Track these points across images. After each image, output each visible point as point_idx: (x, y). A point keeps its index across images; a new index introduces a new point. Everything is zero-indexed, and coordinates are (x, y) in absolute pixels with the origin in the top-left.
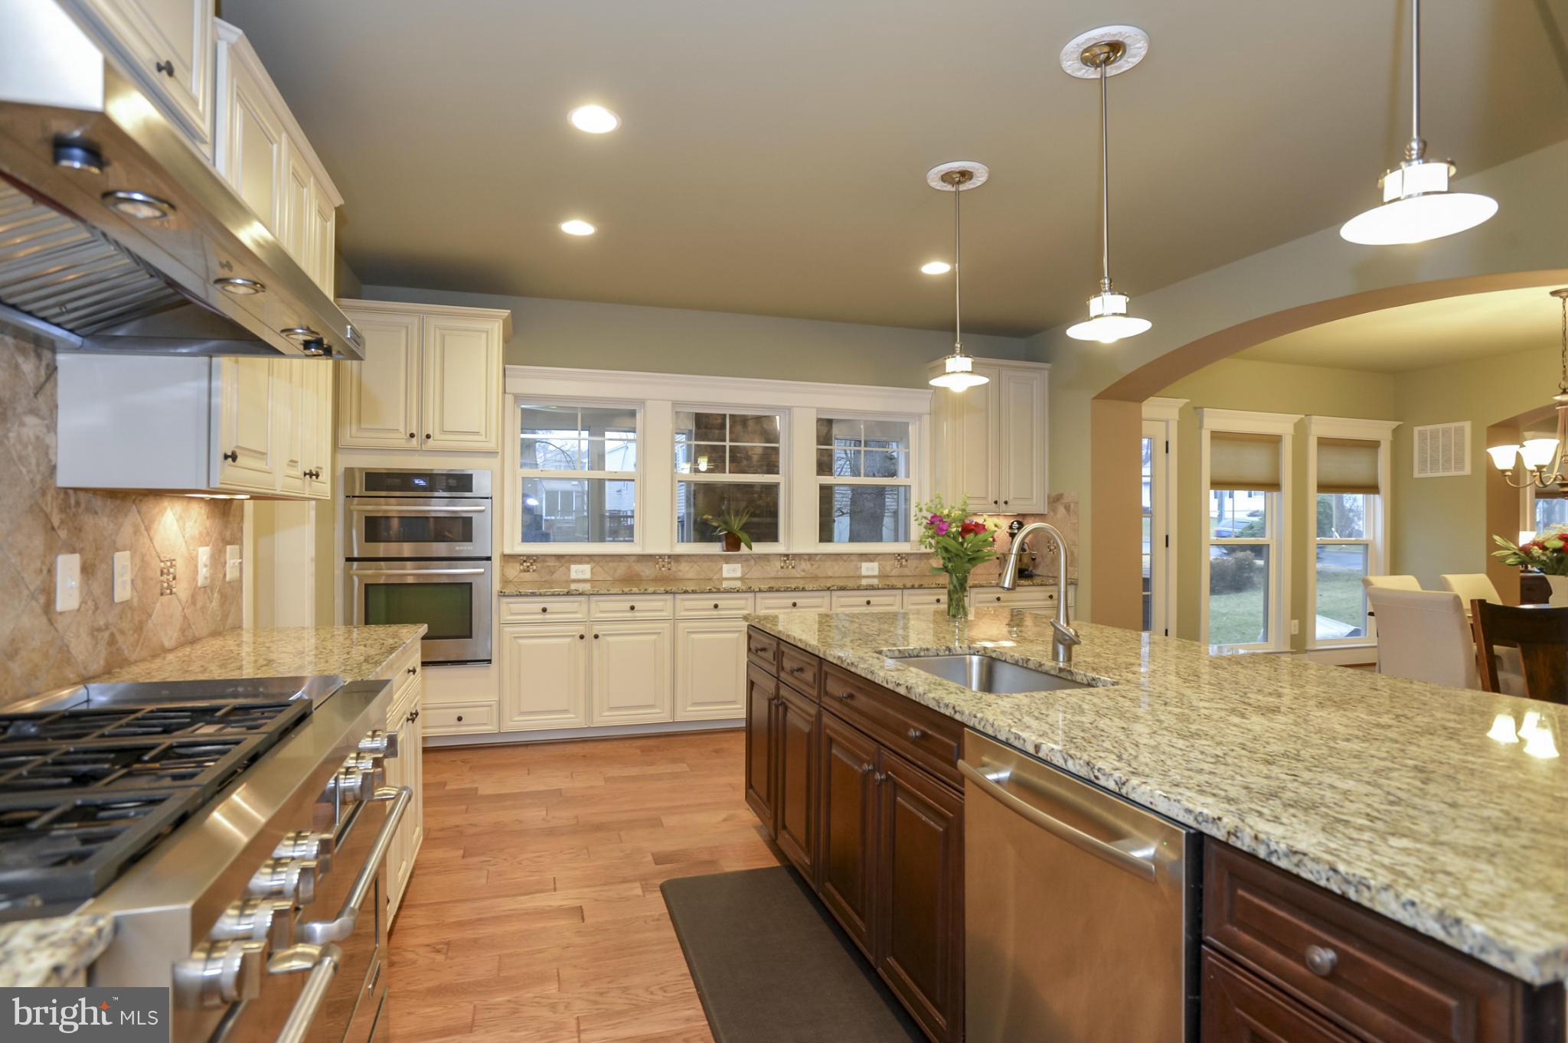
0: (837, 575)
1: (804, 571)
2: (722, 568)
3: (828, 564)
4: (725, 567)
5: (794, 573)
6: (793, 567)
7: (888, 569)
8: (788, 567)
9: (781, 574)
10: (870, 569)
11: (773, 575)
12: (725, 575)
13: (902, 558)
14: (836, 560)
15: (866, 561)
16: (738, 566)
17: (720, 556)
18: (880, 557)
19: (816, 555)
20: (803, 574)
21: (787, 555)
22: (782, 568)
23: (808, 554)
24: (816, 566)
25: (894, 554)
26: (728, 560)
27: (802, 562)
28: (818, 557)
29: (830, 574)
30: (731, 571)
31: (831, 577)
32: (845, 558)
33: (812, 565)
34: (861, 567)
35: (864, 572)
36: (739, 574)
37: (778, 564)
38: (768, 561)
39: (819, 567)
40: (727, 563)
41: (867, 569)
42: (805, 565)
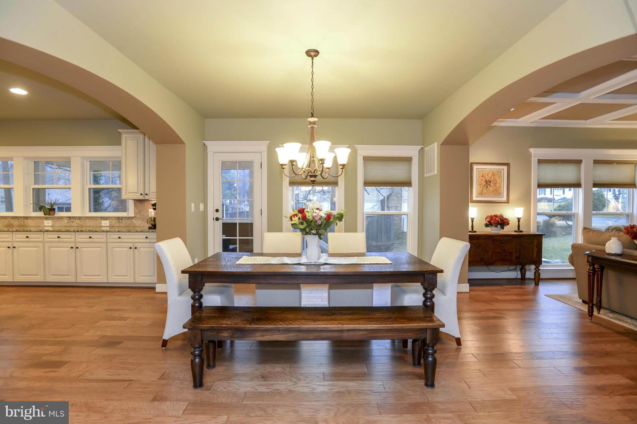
0: (91, 225)
1: (77, 224)
2: (44, 222)
3: (87, 221)
4: (45, 222)
5: (73, 224)
6: (72, 222)
7: (114, 223)
8: (70, 222)
9: (67, 225)
10: (106, 223)
11: (64, 225)
12: (45, 225)
13: (119, 219)
14: (91, 219)
15: (104, 220)
16: (50, 221)
17: (43, 217)
18: (110, 218)
19: (82, 217)
20: (77, 225)
21: (70, 217)
22: (68, 222)
23: (78, 217)
24: (82, 222)
25: (116, 217)
26: (46, 219)
27: (76, 220)
28: (83, 218)
29: (88, 225)
30: (48, 223)
31: (89, 226)
32: (95, 218)
33: (80, 221)
34: (101, 223)
35: (103, 225)
36: (51, 224)
37: (66, 221)
38: (62, 219)
39: (83, 222)
40: (46, 220)
41: (104, 223)
42: (77, 221)
